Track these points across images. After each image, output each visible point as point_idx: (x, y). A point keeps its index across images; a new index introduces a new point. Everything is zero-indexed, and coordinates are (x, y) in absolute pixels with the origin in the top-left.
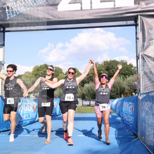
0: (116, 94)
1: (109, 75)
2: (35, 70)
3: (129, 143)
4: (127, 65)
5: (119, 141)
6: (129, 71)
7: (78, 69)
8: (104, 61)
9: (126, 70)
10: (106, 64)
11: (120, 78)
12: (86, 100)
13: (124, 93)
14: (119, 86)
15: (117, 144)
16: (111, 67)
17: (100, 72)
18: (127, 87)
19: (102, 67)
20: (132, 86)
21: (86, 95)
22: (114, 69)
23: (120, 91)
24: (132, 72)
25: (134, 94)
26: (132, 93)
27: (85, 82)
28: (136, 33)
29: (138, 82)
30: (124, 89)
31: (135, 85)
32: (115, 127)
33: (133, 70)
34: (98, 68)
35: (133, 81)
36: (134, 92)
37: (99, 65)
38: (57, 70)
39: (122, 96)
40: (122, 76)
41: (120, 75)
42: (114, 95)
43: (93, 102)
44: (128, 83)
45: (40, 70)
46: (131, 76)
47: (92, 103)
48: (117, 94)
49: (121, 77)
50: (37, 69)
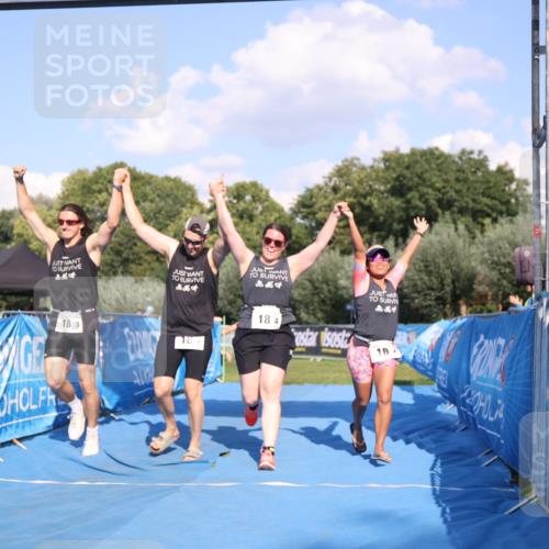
0: (438, 299)
1: (408, 216)
2: (74, 189)
3: (494, 518)
4: (487, 172)
5: (448, 510)
6: (493, 198)
7: (266, 187)
8: (385, 153)
9: (484, 195)
10: (393, 165)
11: (456, 229)
12: (302, 325)
13: (471, 298)
14: (449, 267)
15: (441, 520)
16: (416, 179)
17: (366, 202)
18: (487, 270)
19: (377, 179)
20: (509, 264)
21: (300, 302)
22: (430, 191)
23: (454, 287)
24: (508, 202)
25: (514, 300)
26: (509, 294)
27: (296, 246)
28: (536, 24)
29: (538, 245)
30: (471, 278)
31: (522, 261)
32: (433, 446)
33: (511, 195)
34: (356, 184)
35: (514, 245)
36: (515, 294)
37: (363, 168)
38: (172, 189)
39: (463, 309)
40: (463, 219)
41: (456, 216)
42: (426, 307)
43: (335, 334)
44: (489, 251)
45: (94, 192)
46: (502, 220)
47: (330, 341)
48: (440, 300)
49: (461, 227)
50: (84, 187)
